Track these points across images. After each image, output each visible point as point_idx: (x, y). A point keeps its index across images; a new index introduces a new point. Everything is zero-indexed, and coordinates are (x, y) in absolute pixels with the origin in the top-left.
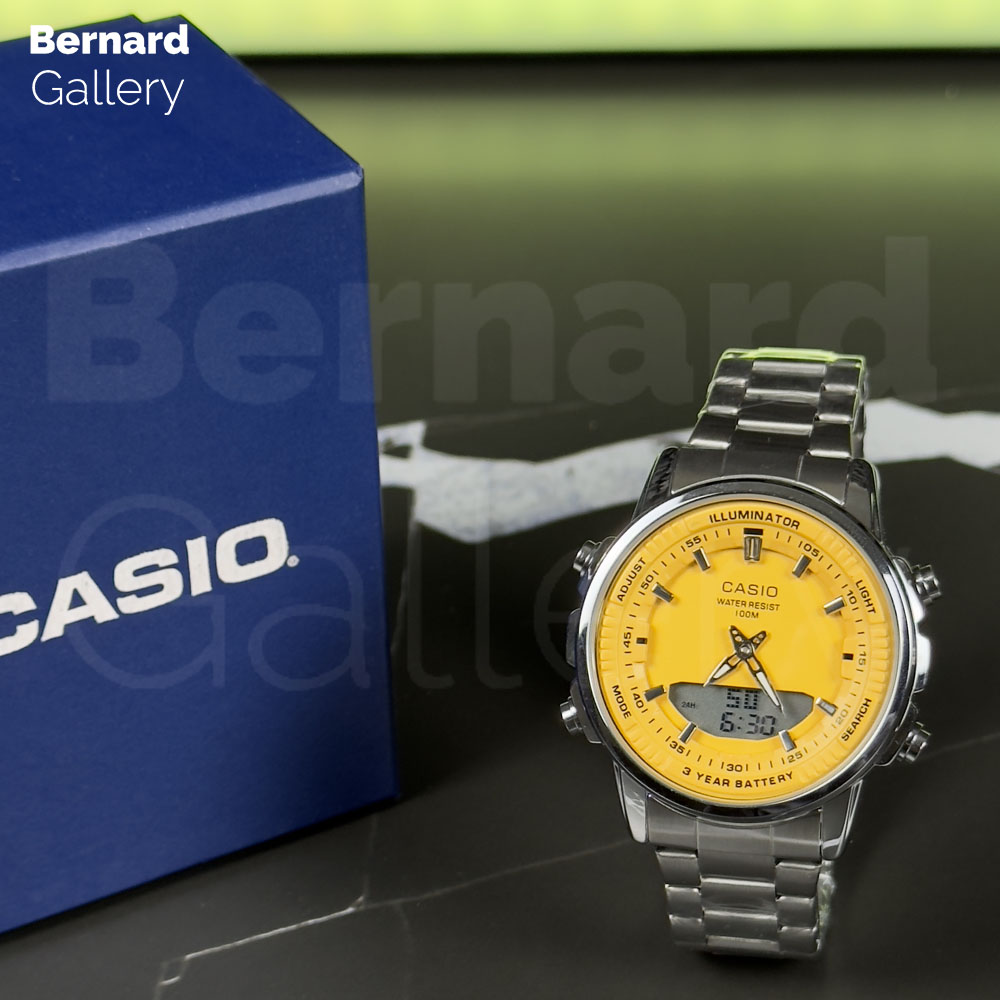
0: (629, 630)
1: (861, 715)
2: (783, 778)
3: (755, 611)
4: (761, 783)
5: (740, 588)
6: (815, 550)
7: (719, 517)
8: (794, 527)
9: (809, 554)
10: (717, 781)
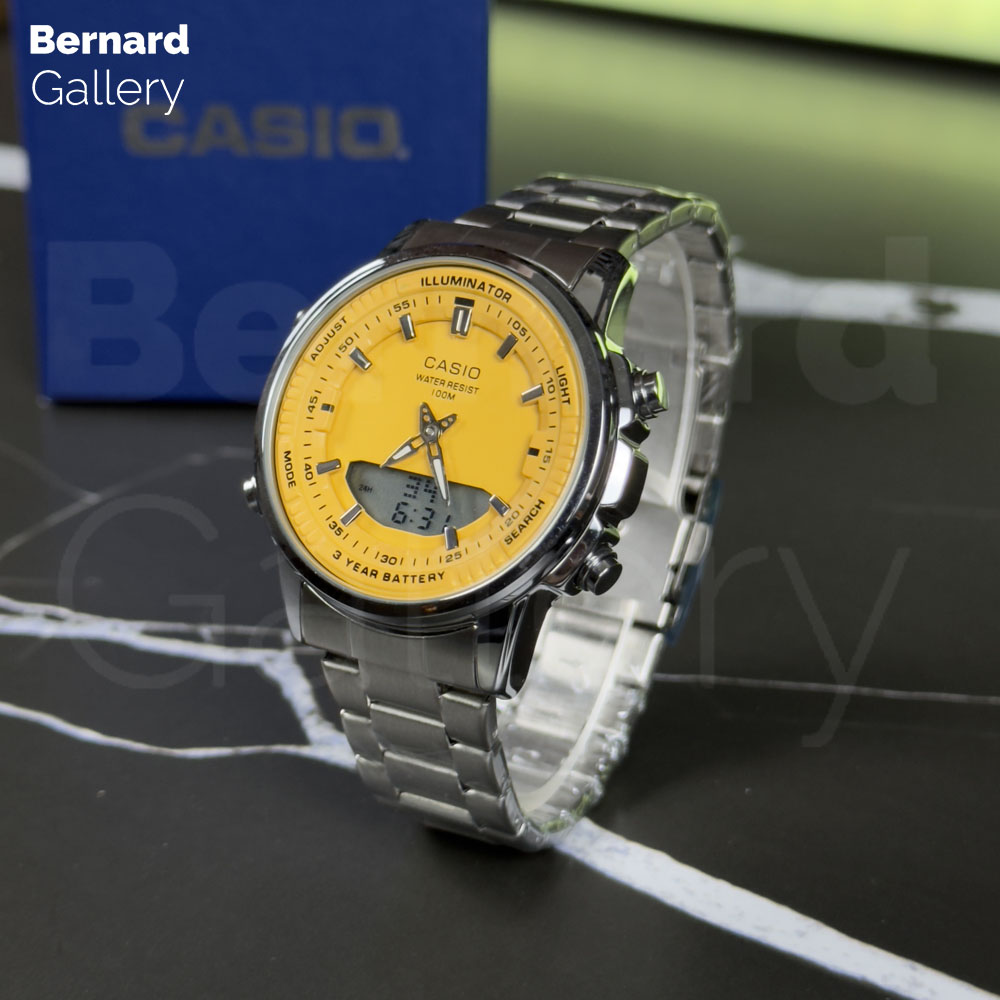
0: (317, 394)
1: (530, 518)
2: (434, 578)
3: (453, 392)
4: (409, 579)
5: (443, 365)
6: (523, 329)
7: (430, 281)
8: (505, 300)
9: (517, 333)
10: (365, 571)
